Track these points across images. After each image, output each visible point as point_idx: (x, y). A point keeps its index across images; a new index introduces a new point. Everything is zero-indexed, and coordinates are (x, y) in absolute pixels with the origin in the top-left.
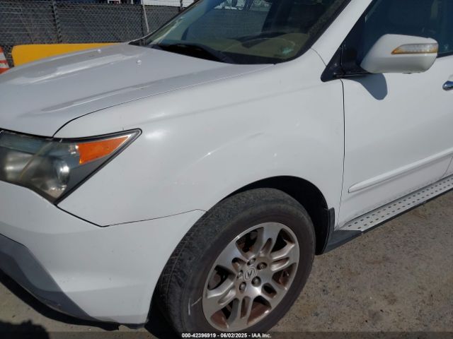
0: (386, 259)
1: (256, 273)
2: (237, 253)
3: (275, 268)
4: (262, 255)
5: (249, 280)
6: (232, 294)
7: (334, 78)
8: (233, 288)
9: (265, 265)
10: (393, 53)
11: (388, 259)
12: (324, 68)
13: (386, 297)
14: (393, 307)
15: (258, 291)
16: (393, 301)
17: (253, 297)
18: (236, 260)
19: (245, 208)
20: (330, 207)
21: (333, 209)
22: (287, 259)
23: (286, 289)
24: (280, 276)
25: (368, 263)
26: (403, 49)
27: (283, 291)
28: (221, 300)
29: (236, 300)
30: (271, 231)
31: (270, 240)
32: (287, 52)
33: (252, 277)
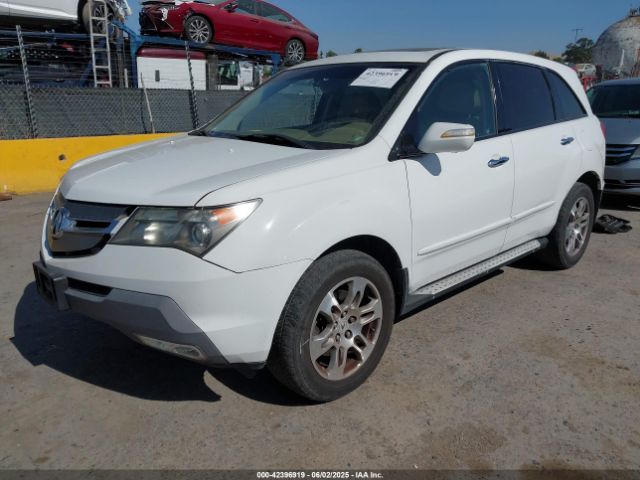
0: (459, 328)
1: (348, 326)
2: (335, 302)
3: (364, 321)
4: (353, 308)
5: (343, 332)
6: (331, 340)
7: (398, 158)
8: (331, 335)
9: (355, 318)
10: (442, 137)
11: (461, 329)
12: (389, 150)
13: (460, 355)
14: (467, 361)
15: (351, 342)
16: (466, 357)
17: (347, 348)
18: (334, 309)
19: (340, 262)
20: (404, 267)
21: (406, 269)
22: (372, 313)
23: (374, 343)
24: (367, 330)
25: (442, 332)
26: (450, 134)
27: (371, 345)
28: (323, 344)
29: (333, 348)
30: (359, 284)
31: (358, 293)
32: (358, 139)
33: (345, 329)
